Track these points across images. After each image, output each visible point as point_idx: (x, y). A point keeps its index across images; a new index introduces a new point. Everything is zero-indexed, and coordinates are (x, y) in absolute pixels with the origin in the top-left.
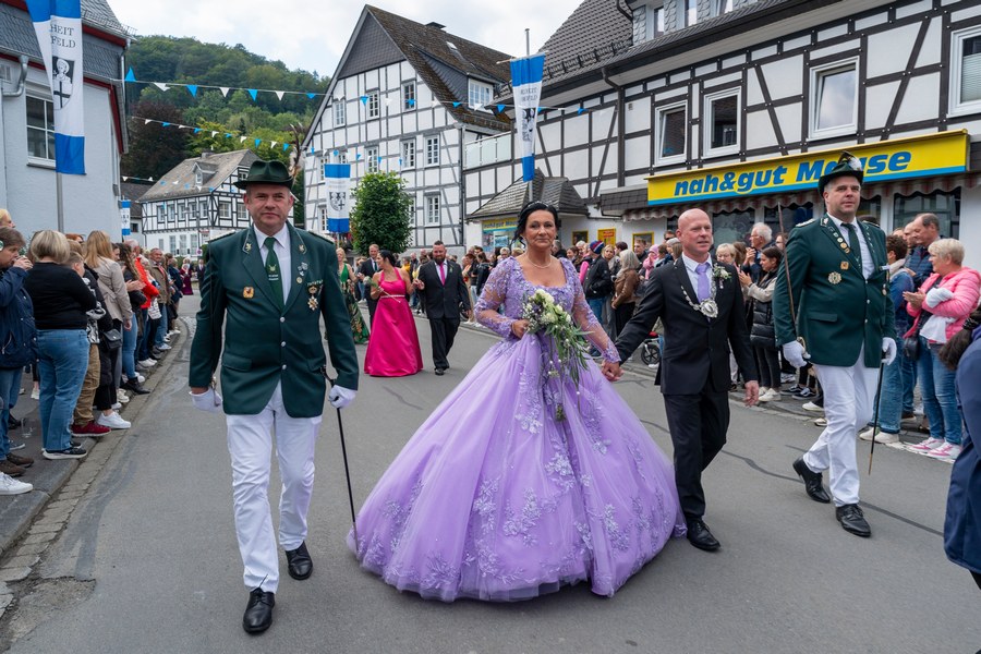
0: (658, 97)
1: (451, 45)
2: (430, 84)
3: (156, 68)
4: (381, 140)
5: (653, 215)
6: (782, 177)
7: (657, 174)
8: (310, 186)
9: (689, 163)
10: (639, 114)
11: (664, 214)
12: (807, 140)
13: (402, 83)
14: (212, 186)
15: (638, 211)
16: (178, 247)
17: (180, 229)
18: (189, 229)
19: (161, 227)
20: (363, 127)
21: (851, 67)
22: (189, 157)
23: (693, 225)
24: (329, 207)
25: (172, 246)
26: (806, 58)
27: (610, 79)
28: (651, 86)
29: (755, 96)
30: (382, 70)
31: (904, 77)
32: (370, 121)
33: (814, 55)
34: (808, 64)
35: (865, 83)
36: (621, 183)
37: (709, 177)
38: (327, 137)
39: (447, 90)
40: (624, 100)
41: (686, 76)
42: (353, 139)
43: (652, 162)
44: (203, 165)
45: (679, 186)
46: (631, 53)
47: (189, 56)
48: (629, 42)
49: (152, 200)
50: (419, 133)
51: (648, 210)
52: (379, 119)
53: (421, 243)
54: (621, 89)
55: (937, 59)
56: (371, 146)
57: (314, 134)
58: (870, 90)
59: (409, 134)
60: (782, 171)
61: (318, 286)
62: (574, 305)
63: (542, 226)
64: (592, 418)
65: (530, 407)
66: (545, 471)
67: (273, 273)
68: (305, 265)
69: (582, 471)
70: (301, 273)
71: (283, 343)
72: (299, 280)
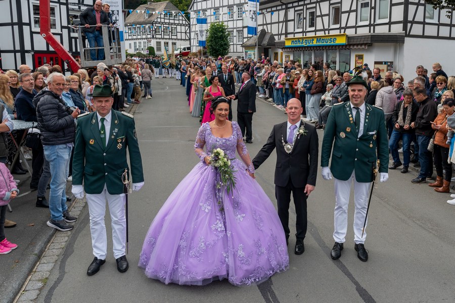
4: (220, 7)
16: (137, 47)
25: (135, 46)
38: (199, 4)
50: (235, 5)
53: (235, 51)
56: (216, 9)
59: (230, 5)
60: (313, 40)
61: (122, 139)
62: (237, 144)
63: (224, 111)
64: (236, 205)
65: (207, 200)
66: (211, 229)
67: (102, 134)
68: (116, 130)
69: (227, 229)
70: (114, 134)
71: (105, 164)
72: (113, 137)
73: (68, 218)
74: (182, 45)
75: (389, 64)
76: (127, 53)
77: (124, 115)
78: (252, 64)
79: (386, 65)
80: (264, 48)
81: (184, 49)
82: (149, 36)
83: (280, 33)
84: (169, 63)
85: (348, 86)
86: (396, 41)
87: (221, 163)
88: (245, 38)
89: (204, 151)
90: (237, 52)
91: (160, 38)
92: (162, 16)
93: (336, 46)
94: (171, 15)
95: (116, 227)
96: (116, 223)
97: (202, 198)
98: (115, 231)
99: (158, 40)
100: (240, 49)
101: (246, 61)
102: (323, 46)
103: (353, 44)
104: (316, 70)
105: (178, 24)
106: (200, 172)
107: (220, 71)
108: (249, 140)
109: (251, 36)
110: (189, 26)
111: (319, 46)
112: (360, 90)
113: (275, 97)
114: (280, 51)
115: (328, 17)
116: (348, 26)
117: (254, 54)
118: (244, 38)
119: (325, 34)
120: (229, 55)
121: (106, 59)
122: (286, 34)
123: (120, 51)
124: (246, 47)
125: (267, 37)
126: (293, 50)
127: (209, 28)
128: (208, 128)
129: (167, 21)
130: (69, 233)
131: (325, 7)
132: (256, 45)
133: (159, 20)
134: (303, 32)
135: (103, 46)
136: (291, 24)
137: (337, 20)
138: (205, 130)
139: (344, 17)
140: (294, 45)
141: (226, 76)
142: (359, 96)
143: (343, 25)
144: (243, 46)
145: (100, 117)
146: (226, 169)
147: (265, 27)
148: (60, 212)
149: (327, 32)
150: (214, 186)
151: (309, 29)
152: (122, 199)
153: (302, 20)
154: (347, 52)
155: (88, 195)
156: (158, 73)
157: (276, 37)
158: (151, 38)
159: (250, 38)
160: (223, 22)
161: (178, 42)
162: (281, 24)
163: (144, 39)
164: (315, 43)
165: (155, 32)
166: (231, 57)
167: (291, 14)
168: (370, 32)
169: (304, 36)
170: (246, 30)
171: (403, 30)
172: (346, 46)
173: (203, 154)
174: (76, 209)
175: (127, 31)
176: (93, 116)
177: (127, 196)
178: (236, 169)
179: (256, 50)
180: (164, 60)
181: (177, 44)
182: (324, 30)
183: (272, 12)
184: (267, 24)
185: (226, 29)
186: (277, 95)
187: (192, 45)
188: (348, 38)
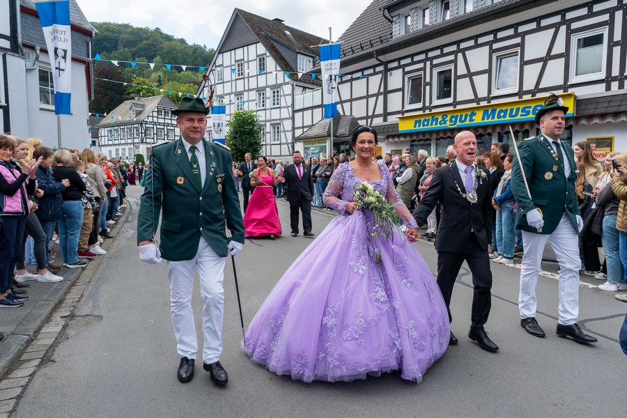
0: (407, 69)
1: (288, 33)
2: (274, 57)
3: (106, 43)
4: (245, 91)
5: (402, 139)
6: (474, 118)
7: (406, 115)
9: (423, 109)
10: (396, 79)
11: (408, 138)
12: (491, 96)
13: (257, 56)
14: (142, 117)
15: (393, 137)
16: (121, 155)
17: (122, 144)
18: (127, 144)
19: (110, 143)
20: (234, 83)
21: (515, 54)
22: (127, 99)
23: (465, 141)
24: (213, 131)
25: (117, 154)
26: (491, 47)
27: (379, 58)
28: (403, 62)
29: (462, 70)
30: (246, 48)
31: (545, 61)
32: (238, 79)
33: (495, 46)
34: (492, 51)
35: (524, 63)
36: (385, 120)
37: (433, 117)
39: (285, 61)
40: (387, 70)
41: (423, 57)
42: (228, 90)
43: (403, 107)
44: (136, 105)
45: (416, 122)
46: (391, 42)
47: (126, 35)
48: (390, 36)
49: (105, 126)
50: (268, 87)
51: (399, 136)
52: (243, 78)
53: (269, 154)
54: (386, 64)
55: (563, 50)
56: (239, 95)
57: (204, 87)
58: (526, 67)
59: (261, 88)
60: (474, 114)
61: (222, 178)
63: (366, 143)
64: (400, 264)
65: (359, 257)
66: (370, 298)
67: (195, 169)
68: (214, 164)
70: (212, 169)
71: (201, 214)
72: (211, 173)
90: (271, 156)
128: (350, 169)
129: (161, 121)
138: (344, 171)
145: (188, 145)
173: (342, 202)
185: (256, 121)
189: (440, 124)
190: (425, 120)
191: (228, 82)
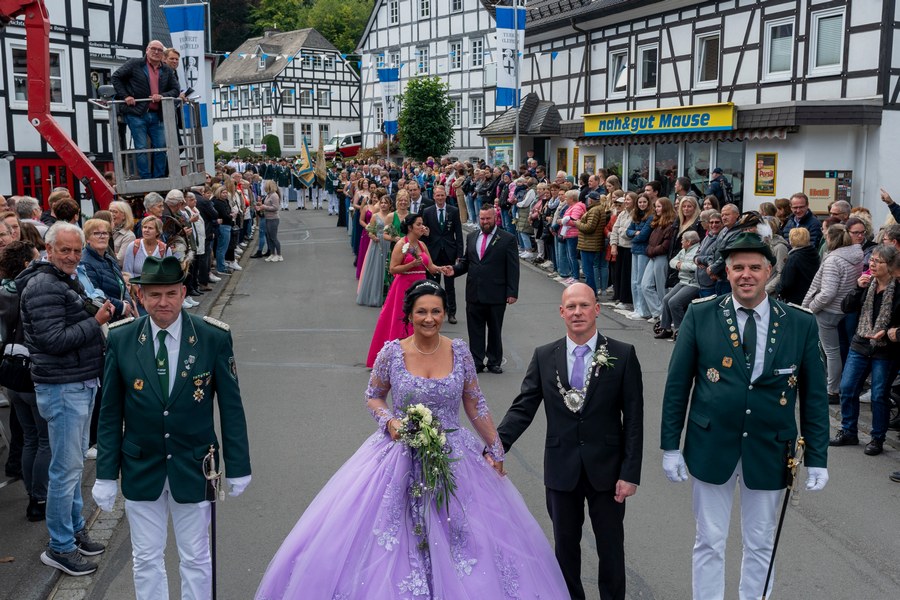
0: (610, 44)
4: (431, 40)
8: (366, 84)
12: (692, 90)
14: (276, 70)
16: (241, 137)
17: (243, 118)
18: (252, 117)
19: (225, 114)
20: (415, 26)
25: (236, 135)
26: (694, 26)
27: (578, 26)
31: (742, 51)
32: (421, 21)
35: (724, 51)
37: (617, 119)
38: (382, 35)
42: (406, 39)
44: (266, 47)
45: (601, 123)
50: (465, 35)
52: (430, 19)
53: (465, 144)
56: (423, 46)
57: (371, 31)
59: (456, 36)
60: (652, 119)
61: (204, 379)
62: (464, 393)
63: (429, 314)
64: (457, 536)
65: (390, 522)
66: (397, 589)
67: (161, 367)
68: (192, 359)
69: (435, 592)
70: (188, 367)
71: (167, 435)
72: (184, 374)
73: (85, 547)
74: (342, 131)
75: (841, 176)
76: (216, 149)
77: (209, 324)
78: (505, 178)
79: (834, 180)
80: (535, 139)
81: (347, 140)
82: (267, 111)
83: (572, 101)
84: (312, 176)
85: (725, 258)
86: (859, 120)
87: (423, 438)
88: (490, 114)
89: (387, 406)
90: (469, 148)
91: (291, 116)
92: (298, 64)
93: (707, 133)
94: (316, 62)
95: (189, 575)
96: (190, 566)
97: (378, 515)
98: (187, 584)
99: (288, 120)
100: (477, 140)
101: (492, 171)
102: (676, 134)
103: (750, 127)
104: (659, 196)
105: (334, 82)
106: (379, 453)
107: (429, 202)
108: (494, 367)
109: (503, 108)
110: (359, 84)
111: (668, 135)
112: (754, 267)
113: (559, 258)
114: (571, 145)
115: (690, 61)
116: (738, 83)
117: (511, 153)
118: (486, 114)
119: (682, 104)
120: (452, 154)
121: (170, 175)
122: (588, 104)
123: (201, 155)
124: (492, 136)
125: (541, 113)
126: (604, 143)
127: (404, 91)
128: (398, 354)
129: (308, 75)
130: (88, 580)
131: (682, 39)
132: (514, 133)
133: (290, 73)
134: (627, 100)
135: (165, 146)
136: (598, 81)
137: (712, 69)
138: (390, 358)
139: (729, 62)
140: (605, 131)
141: (441, 212)
142: (752, 281)
143: (727, 81)
144: (484, 133)
145: (156, 330)
146: (436, 454)
147: (537, 88)
148: (67, 531)
149: (686, 99)
150: (408, 490)
151: (642, 92)
152: (203, 512)
153: (625, 71)
154: (735, 148)
155: (129, 504)
156: (287, 198)
157: (563, 113)
158: (271, 115)
159: (502, 113)
160: (437, 77)
161: (333, 125)
162: (574, 82)
163: (257, 117)
164: (656, 126)
165: (281, 102)
166: (455, 159)
167: (600, 57)
168: (794, 98)
169: (631, 110)
170: (490, 96)
171: (878, 93)
172: (733, 132)
173: (386, 414)
174: (103, 525)
175: (218, 100)
176: (141, 327)
177: (213, 506)
178: (459, 453)
179: (515, 143)
180: (301, 169)
181: (331, 128)
182: (680, 94)
183: (554, 52)
184: (541, 81)
185: (445, 92)
186: (564, 253)
187: (365, 131)
188: (740, 114)
189: (624, 128)
190: (609, 122)
191: (405, 25)
